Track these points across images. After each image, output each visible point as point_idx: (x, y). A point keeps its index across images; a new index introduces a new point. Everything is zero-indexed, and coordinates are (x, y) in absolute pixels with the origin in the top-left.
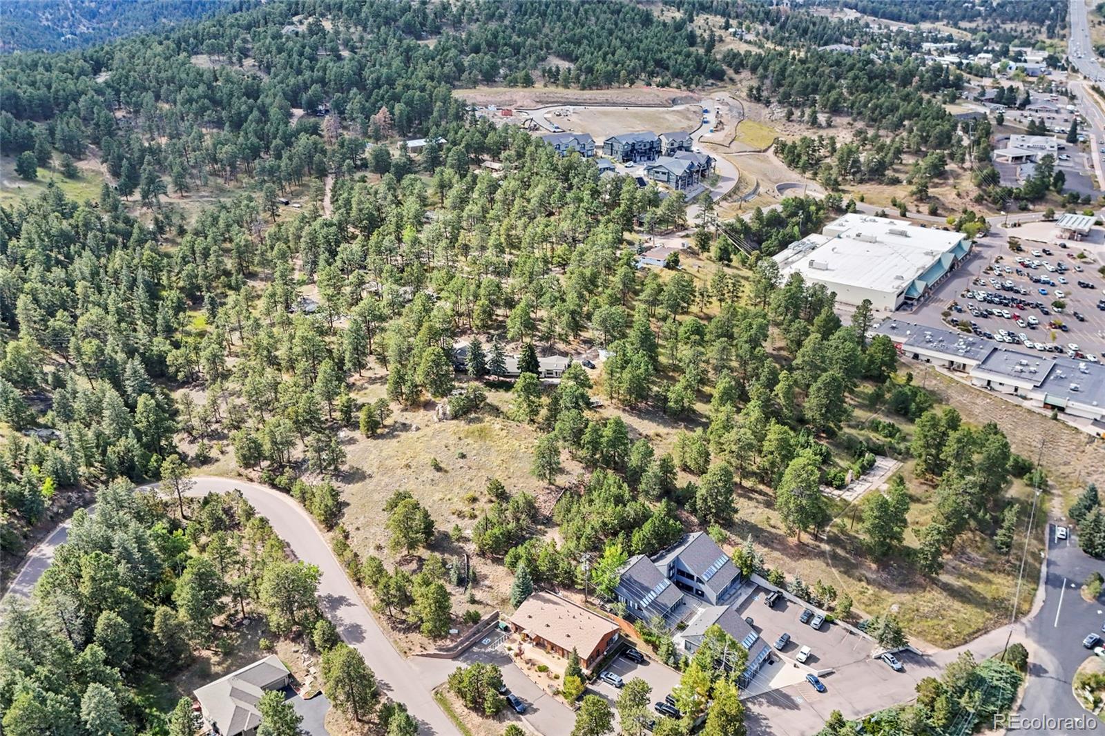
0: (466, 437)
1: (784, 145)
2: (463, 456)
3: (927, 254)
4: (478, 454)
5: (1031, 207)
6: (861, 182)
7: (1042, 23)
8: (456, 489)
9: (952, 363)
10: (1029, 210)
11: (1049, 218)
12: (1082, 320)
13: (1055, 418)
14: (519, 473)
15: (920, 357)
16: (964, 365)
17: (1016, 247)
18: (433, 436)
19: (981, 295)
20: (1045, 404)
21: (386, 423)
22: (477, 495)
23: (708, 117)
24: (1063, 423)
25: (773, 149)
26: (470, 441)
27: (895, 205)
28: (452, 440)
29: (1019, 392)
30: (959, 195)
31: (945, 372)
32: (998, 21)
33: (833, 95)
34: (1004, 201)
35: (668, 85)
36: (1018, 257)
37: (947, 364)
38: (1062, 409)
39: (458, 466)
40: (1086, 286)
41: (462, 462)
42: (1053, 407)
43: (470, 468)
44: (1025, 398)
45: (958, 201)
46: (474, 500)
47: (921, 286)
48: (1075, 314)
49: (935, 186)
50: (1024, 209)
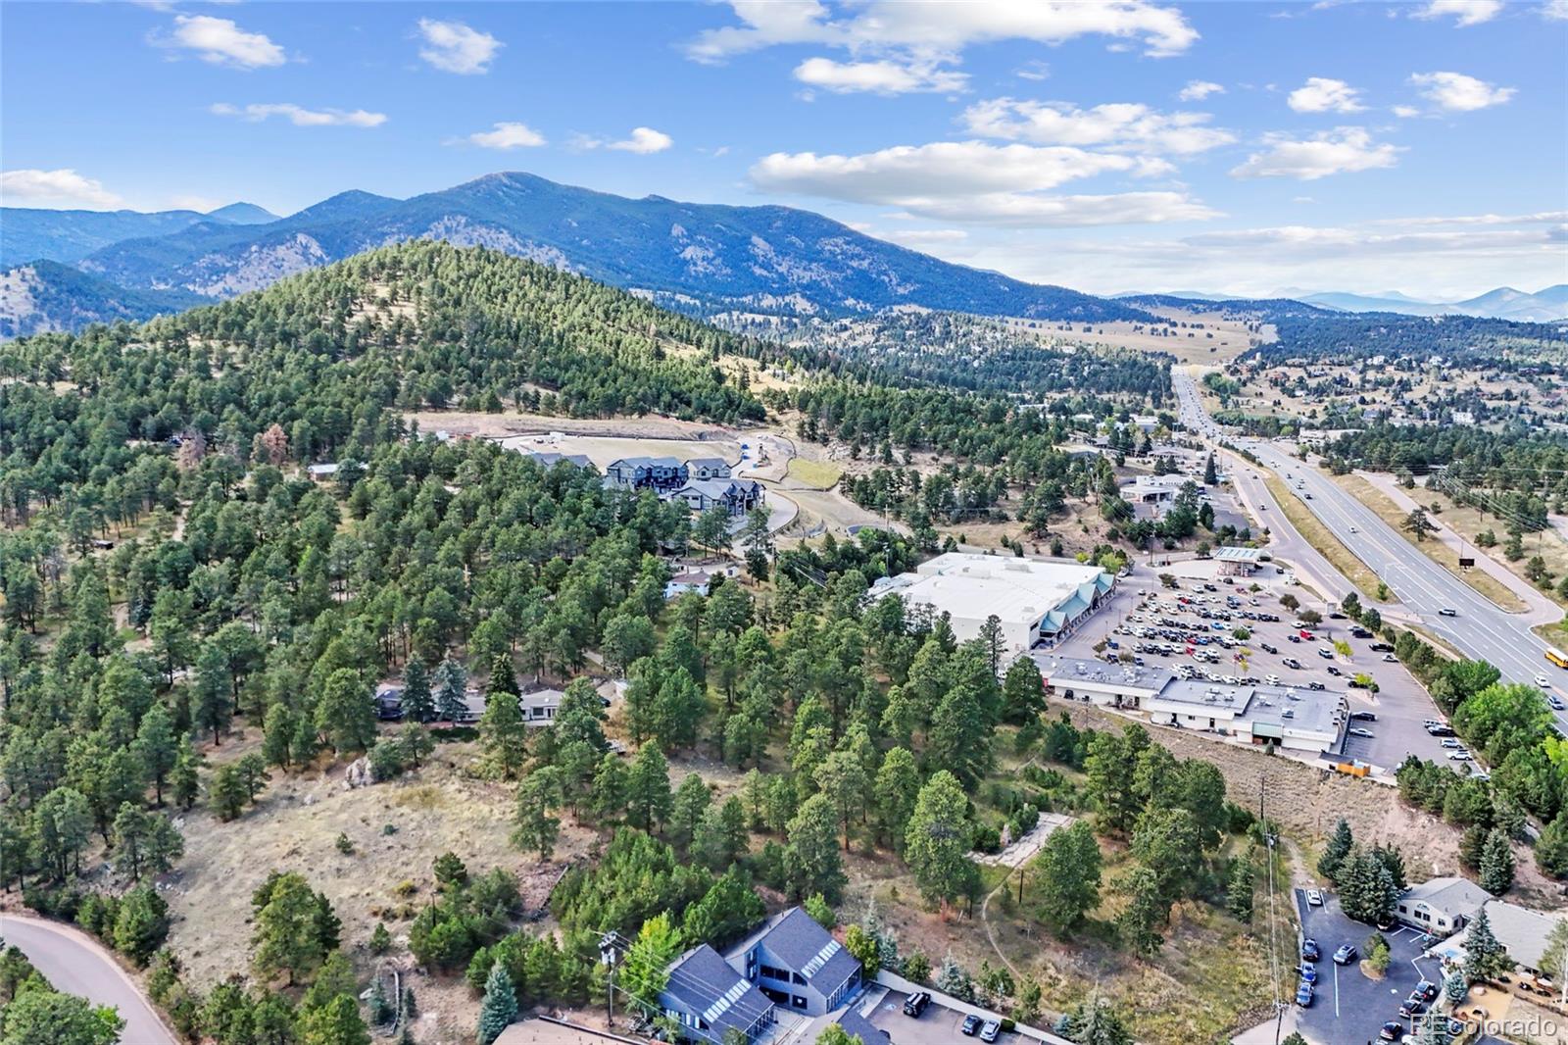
0: (399, 805)
1: (853, 482)
2: (391, 831)
3: (1060, 587)
4: (419, 826)
5: (1178, 545)
6: (957, 521)
7: (1144, 392)
8: (382, 879)
9: (1120, 697)
10: (1177, 550)
11: (1204, 554)
12: (1274, 652)
13: (1270, 753)
14: (491, 849)
15: (1076, 694)
16: (1137, 699)
17: (1170, 582)
18: (343, 808)
19: (1138, 630)
20: (1255, 736)
21: (256, 797)
22: (417, 884)
23: (747, 452)
24: (1283, 758)
25: (839, 487)
26: (405, 809)
27: (1006, 546)
28: (373, 812)
29: (1217, 727)
30: (1086, 530)
31: (1113, 710)
32: (1093, 391)
33: (909, 427)
34: (1143, 538)
35: (691, 419)
36: (1176, 594)
37: (1113, 701)
38: (1277, 742)
39: (384, 846)
40: (1270, 619)
41: (390, 840)
42: (1265, 739)
43: (404, 847)
44: (1223, 733)
45: (1086, 538)
46: (411, 891)
47: (1059, 619)
48: (1264, 646)
49: (1055, 522)
50: (1170, 548)
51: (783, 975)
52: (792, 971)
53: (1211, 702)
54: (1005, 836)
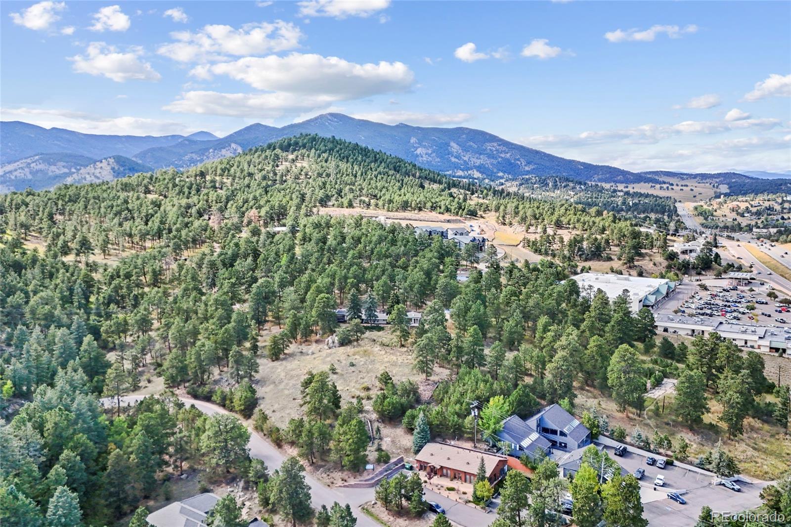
0: (354, 355)
1: (529, 241)
2: (352, 365)
3: (649, 286)
4: (365, 364)
5: (703, 273)
6: (586, 260)
7: (663, 213)
8: (353, 384)
9: (693, 331)
10: (703, 275)
11: (719, 276)
12: (769, 316)
13: (781, 356)
14: (401, 374)
15: (669, 330)
16: (703, 332)
17: (705, 288)
18: (327, 356)
19: (693, 306)
20: (771, 348)
21: (286, 351)
22: (370, 386)
23: (474, 229)
24: (788, 358)
25: (522, 244)
26: (357, 357)
27: (612, 272)
28: (342, 358)
29: (749, 344)
30: (655, 264)
31: (690, 337)
32: (635, 213)
34: (686, 268)
35: (442, 213)
36: (709, 293)
37: (690, 333)
38: (784, 351)
39: (350, 371)
40: (763, 303)
41: (353, 369)
42: (777, 350)
43: (360, 372)
44: (752, 347)
45: (655, 268)
46: (368, 389)
47: (652, 299)
48: (763, 314)
49: (638, 261)
50: (699, 274)
51: (554, 432)
52: (559, 430)
53: (745, 332)
54: (649, 385)
